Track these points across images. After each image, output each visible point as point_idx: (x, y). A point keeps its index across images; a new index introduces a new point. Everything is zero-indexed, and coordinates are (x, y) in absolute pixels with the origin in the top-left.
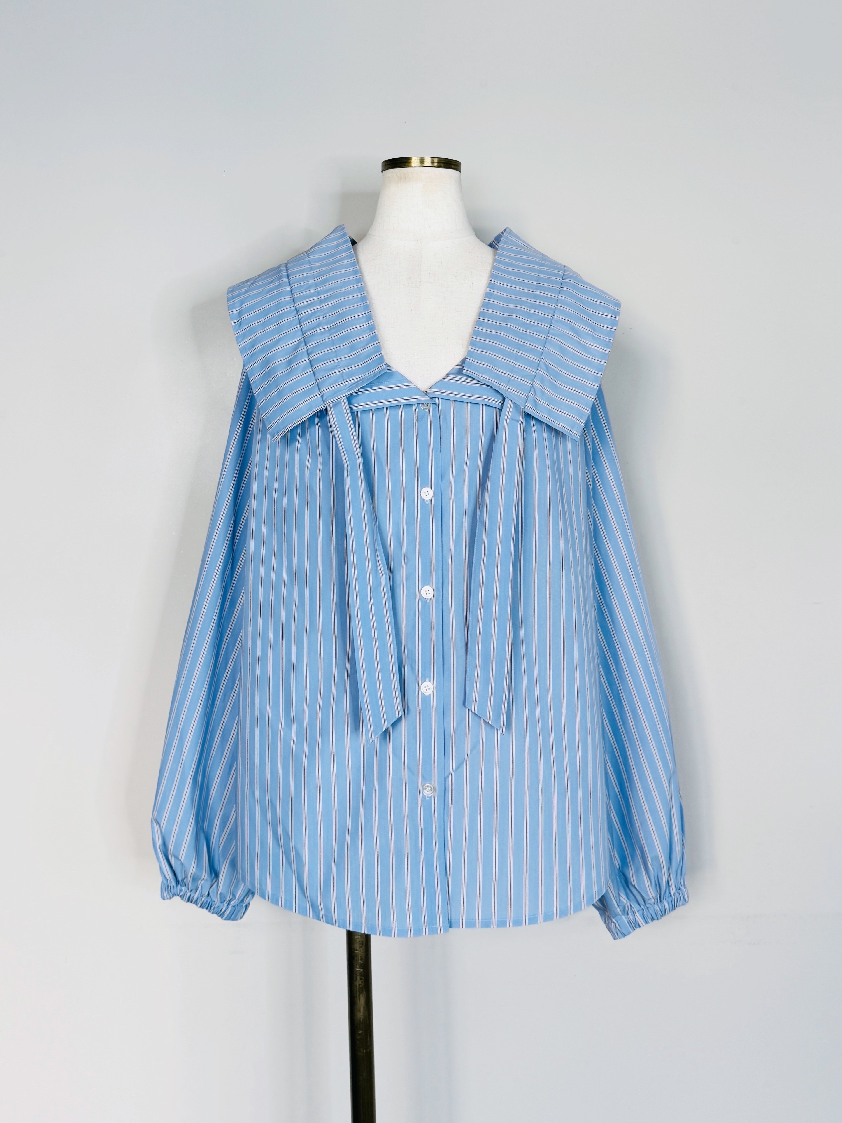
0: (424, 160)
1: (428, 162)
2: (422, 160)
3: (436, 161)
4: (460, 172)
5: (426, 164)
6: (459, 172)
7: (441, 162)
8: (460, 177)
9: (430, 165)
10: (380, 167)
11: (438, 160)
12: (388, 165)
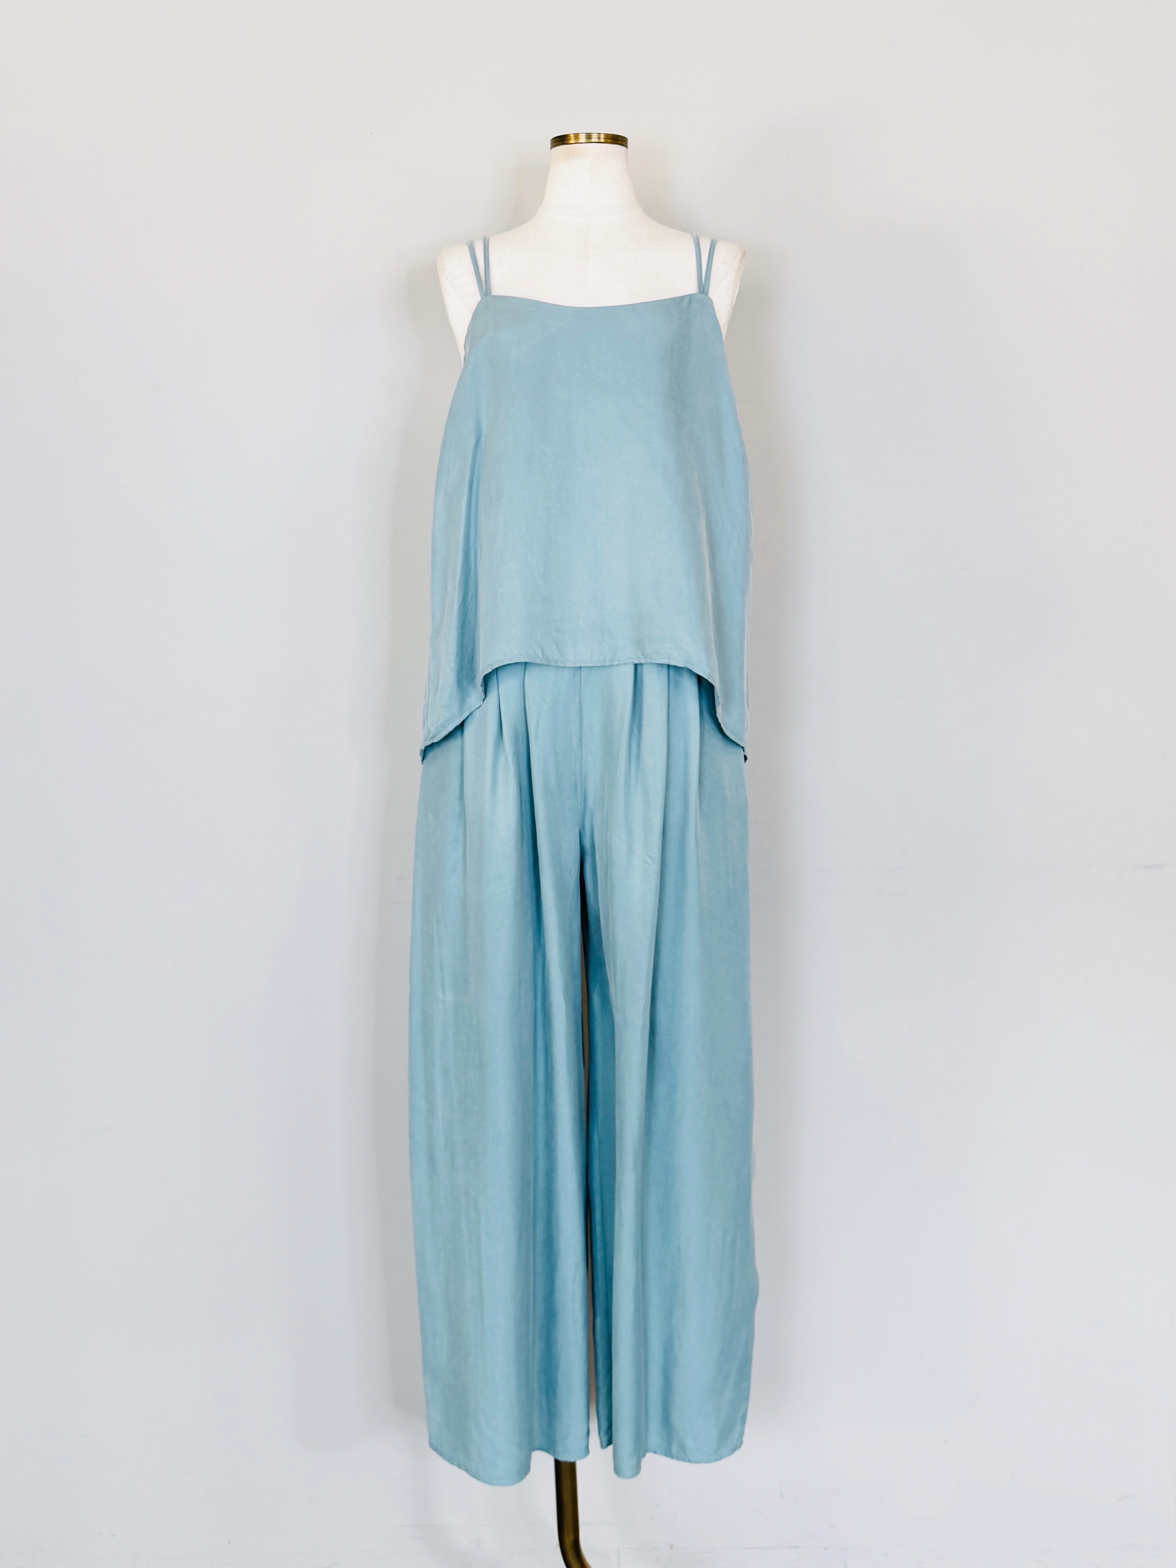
0: (591, 136)
1: (595, 138)
2: (589, 136)
3: (602, 136)
4: (627, 147)
6: (625, 148)
7: (606, 138)
8: (626, 153)
9: (597, 140)
10: (549, 144)
11: (605, 136)
12: (556, 142)
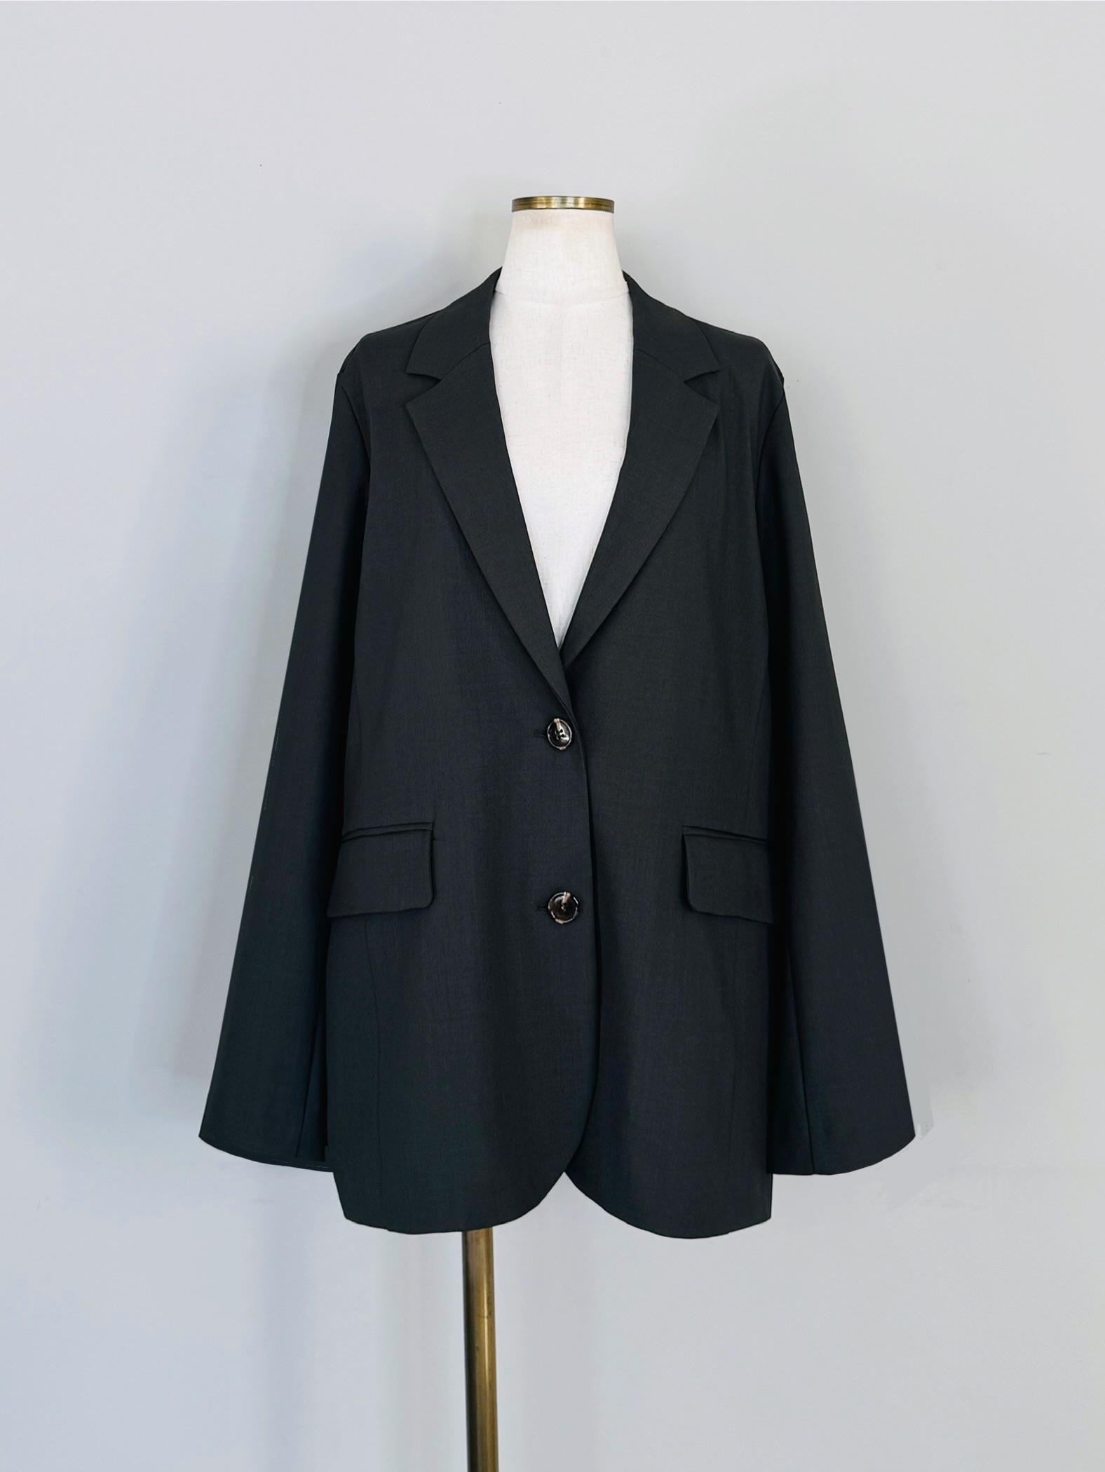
1: (570, 202)
2: (563, 200)
3: (581, 200)
4: (613, 212)
5: (568, 205)
6: (610, 214)
7: (586, 203)
8: (613, 220)
9: (574, 205)
10: (510, 207)
11: (585, 200)
12: (521, 205)
